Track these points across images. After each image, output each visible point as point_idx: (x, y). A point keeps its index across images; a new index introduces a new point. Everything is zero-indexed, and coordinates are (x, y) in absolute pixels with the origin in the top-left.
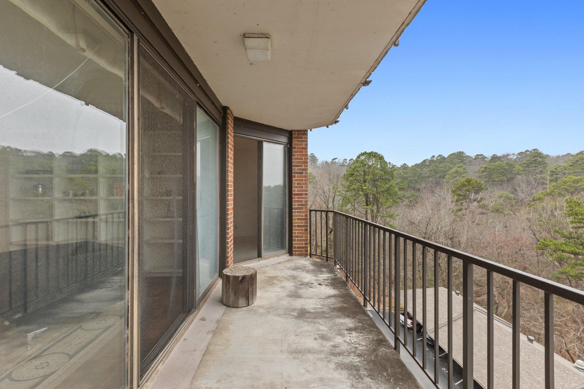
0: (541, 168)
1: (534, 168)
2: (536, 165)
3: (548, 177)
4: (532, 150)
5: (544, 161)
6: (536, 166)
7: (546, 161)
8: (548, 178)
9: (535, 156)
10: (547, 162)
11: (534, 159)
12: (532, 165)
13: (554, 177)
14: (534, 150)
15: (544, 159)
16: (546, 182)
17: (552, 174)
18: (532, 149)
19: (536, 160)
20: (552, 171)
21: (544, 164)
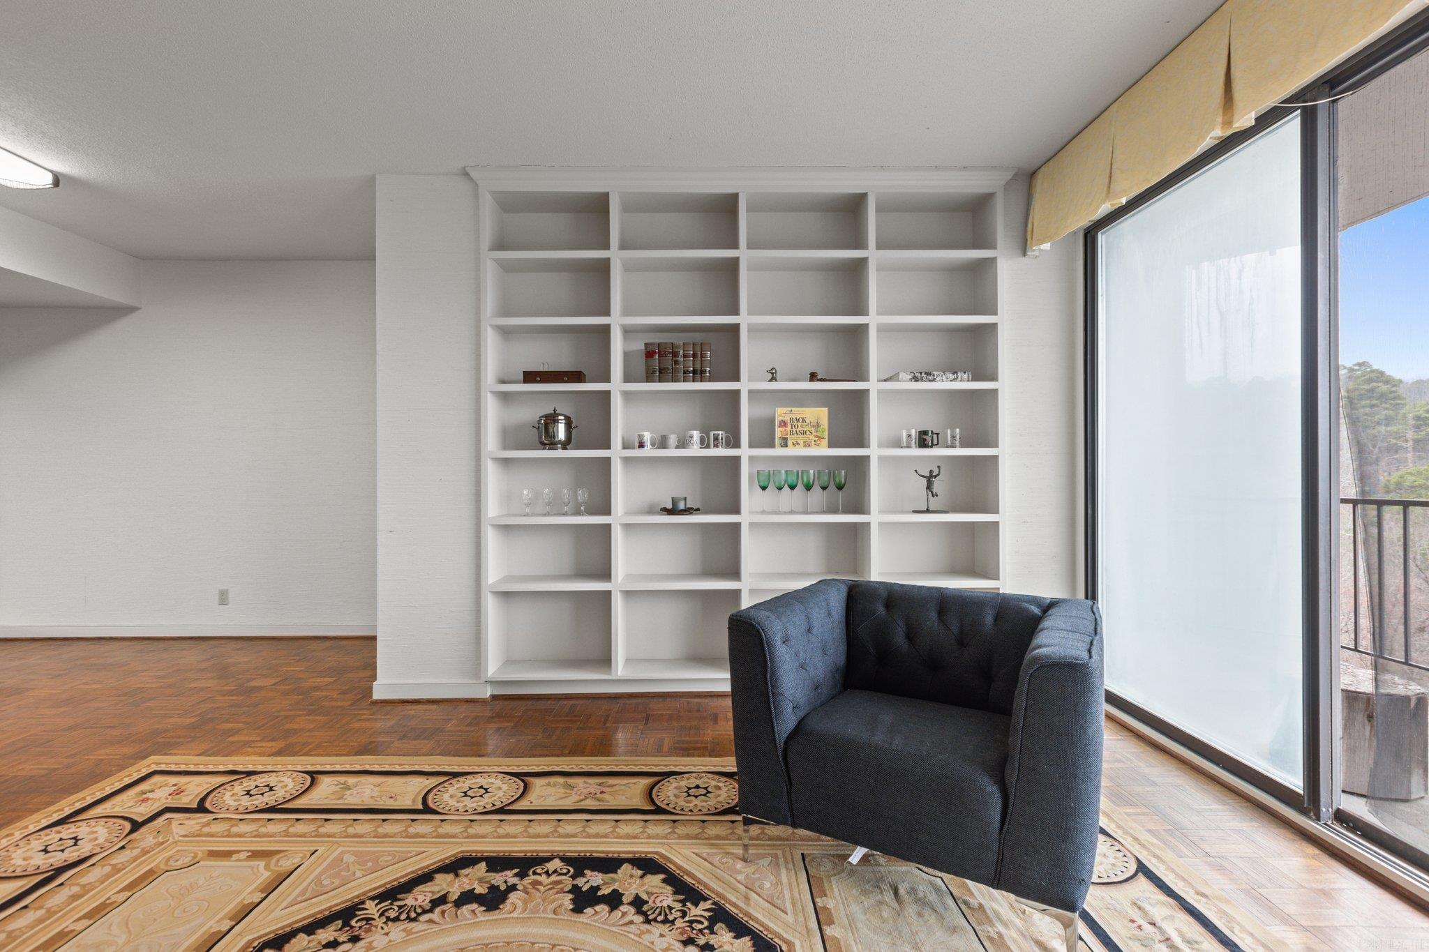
0: (1387, 409)
1: (1367, 410)
2: (1375, 402)
3: (1410, 432)
4: (1355, 365)
5: (1394, 392)
6: (1372, 406)
7: (1401, 391)
8: (1410, 435)
9: (1371, 380)
10: (1405, 396)
11: (1367, 387)
12: (1364, 402)
13: (1424, 433)
14: (1360, 365)
15: (1394, 386)
16: (1404, 444)
17: (1421, 425)
18: (1355, 362)
19: (1372, 390)
20: (1418, 418)
21: (1394, 398)
